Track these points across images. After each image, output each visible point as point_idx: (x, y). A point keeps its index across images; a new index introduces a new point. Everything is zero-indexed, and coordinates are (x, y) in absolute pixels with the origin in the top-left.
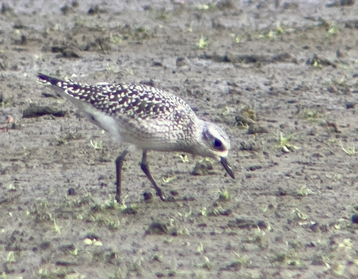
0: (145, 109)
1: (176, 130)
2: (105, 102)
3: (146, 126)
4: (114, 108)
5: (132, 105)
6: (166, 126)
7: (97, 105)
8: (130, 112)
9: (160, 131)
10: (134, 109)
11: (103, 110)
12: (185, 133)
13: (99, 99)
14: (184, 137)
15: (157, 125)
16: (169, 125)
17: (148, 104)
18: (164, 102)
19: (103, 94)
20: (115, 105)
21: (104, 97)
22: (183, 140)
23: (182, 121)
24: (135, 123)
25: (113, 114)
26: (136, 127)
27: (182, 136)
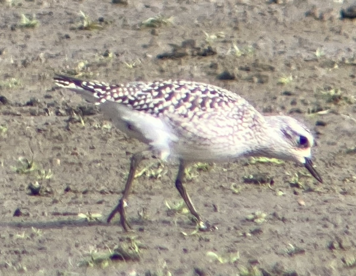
0: (200, 106)
1: (241, 130)
2: (148, 101)
3: (205, 129)
4: (161, 107)
5: (182, 101)
6: (230, 126)
7: (138, 105)
8: (182, 109)
9: (223, 135)
10: (185, 106)
11: (146, 110)
12: (253, 130)
13: (139, 98)
14: (253, 136)
15: (218, 126)
16: (232, 125)
17: (203, 98)
18: (220, 95)
19: (143, 91)
20: (161, 102)
21: (146, 95)
22: (252, 138)
23: (246, 118)
24: (190, 125)
25: (161, 114)
26: (191, 131)
27: (251, 135)
